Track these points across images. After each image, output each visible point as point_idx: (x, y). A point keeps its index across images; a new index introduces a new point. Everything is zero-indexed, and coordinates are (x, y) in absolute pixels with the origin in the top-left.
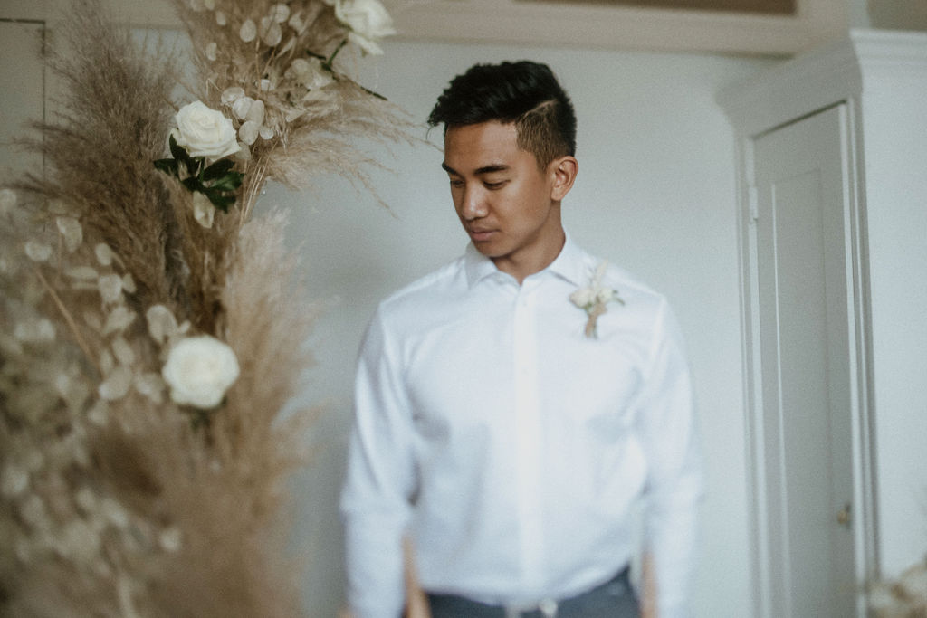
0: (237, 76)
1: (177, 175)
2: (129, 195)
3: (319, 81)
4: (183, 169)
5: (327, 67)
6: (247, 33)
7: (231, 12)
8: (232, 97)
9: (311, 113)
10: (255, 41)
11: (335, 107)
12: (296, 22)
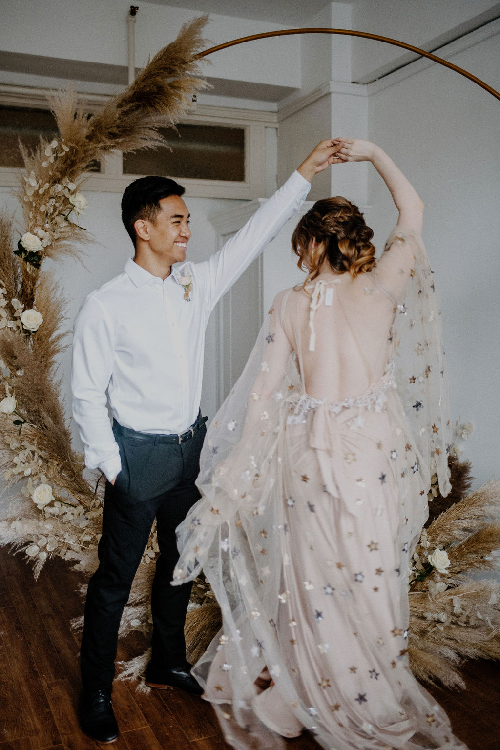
0: (38, 222)
1: (21, 257)
2: (3, 262)
3: (65, 224)
4: (23, 255)
5: (66, 219)
6: (43, 209)
7: (37, 201)
8: (37, 230)
9: (62, 235)
10: (44, 212)
11: (70, 234)
12: (57, 204)
